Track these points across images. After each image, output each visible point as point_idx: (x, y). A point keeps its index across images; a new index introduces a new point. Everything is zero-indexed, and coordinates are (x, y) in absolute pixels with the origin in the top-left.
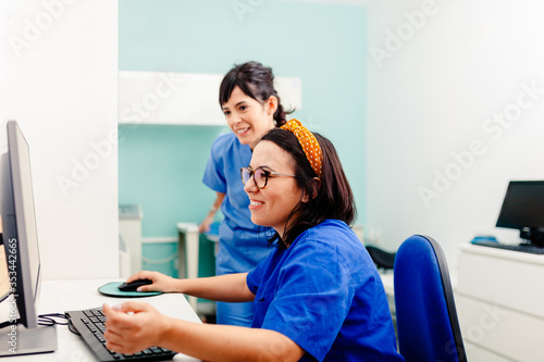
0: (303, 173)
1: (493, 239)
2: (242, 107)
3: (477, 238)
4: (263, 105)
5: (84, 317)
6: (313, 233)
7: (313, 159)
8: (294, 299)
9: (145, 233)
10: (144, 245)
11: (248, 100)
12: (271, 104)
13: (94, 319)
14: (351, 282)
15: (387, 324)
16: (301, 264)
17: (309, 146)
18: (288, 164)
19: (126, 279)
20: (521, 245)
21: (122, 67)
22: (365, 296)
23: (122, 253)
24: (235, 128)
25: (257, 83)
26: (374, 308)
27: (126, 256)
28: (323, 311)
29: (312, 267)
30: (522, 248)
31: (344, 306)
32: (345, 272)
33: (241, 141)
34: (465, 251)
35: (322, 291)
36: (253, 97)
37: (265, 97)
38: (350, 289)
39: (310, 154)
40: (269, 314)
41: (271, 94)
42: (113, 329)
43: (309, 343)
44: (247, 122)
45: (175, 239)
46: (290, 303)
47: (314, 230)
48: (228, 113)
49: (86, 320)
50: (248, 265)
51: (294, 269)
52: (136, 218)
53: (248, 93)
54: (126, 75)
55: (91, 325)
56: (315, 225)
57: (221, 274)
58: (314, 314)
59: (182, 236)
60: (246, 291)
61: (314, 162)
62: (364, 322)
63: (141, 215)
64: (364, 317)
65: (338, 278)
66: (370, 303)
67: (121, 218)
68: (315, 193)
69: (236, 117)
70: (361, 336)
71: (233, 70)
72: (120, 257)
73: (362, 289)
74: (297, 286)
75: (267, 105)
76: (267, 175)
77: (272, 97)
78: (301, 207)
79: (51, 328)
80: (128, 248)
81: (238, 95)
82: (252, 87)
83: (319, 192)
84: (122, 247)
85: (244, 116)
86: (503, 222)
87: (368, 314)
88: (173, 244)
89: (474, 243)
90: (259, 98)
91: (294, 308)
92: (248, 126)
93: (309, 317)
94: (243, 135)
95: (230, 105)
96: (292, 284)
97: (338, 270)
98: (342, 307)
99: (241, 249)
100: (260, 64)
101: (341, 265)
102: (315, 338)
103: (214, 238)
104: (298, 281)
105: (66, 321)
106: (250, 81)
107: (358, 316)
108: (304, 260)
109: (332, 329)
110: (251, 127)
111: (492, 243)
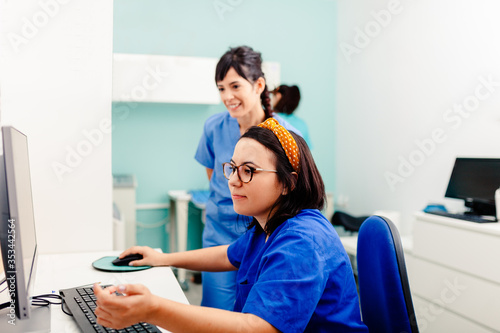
0: (283, 168)
1: (442, 207)
2: (235, 86)
3: (429, 207)
4: (252, 85)
5: (77, 296)
6: (293, 224)
7: (292, 156)
8: (274, 285)
9: (138, 200)
10: (138, 211)
11: (240, 80)
12: (260, 85)
13: (87, 298)
14: (326, 268)
15: (353, 301)
16: (282, 252)
17: (288, 144)
18: (270, 160)
19: (119, 254)
20: (466, 213)
21: (116, 50)
22: (337, 279)
23: (117, 222)
24: (227, 103)
25: (249, 66)
26: (343, 289)
27: (121, 224)
28: (300, 296)
29: (291, 254)
30: (466, 216)
31: (319, 290)
32: (321, 259)
33: (232, 115)
34: (419, 219)
35: (299, 277)
36: (245, 77)
37: (255, 79)
38: (325, 274)
39: (289, 151)
40: (251, 297)
41: (259, 76)
42: (103, 308)
43: (286, 325)
44: (238, 99)
45: (167, 205)
46: (271, 288)
47: (294, 220)
48: (222, 89)
49: (79, 299)
50: (230, 239)
51: (277, 256)
52: (131, 187)
53: (241, 73)
54: (121, 57)
55: (83, 304)
56: (294, 215)
57: (206, 246)
58: (291, 299)
59: (173, 203)
60: (227, 262)
61: (293, 158)
62: (334, 302)
63: (136, 184)
64: (335, 297)
65: (314, 265)
66: (341, 284)
67: (115, 187)
68: (293, 185)
69: (229, 94)
70: (332, 313)
71: (228, 53)
72: (115, 225)
73: (335, 273)
74: (277, 272)
75: (256, 85)
76: (252, 171)
77: (261, 78)
78: (282, 199)
79: (46, 308)
80: (123, 217)
81: (232, 75)
82: (245, 69)
83: (297, 185)
84: (117, 215)
85: (236, 94)
86: (451, 193)
87: (338, 294)
88: (165, 210)
89: (426, 211)
90: (250, 79)
91: (273, 293)
92: (238, 102)
93: (287, 301)
94: (234, 110)
95: (225, 83)
96: (273, 270)
97: (314, 257)
98: (316, 292)
99: (224, 224)
100: (251, 49)
101: (316, 252)
102: (292, 321)
103: (201, 205)
104: (278, 267)
105: (59, 301)
106: (243, 63)
107: (330, 297)
108: (285, 249)
109: (307, 312)
110: (241, 104)
111: (442, 211)
